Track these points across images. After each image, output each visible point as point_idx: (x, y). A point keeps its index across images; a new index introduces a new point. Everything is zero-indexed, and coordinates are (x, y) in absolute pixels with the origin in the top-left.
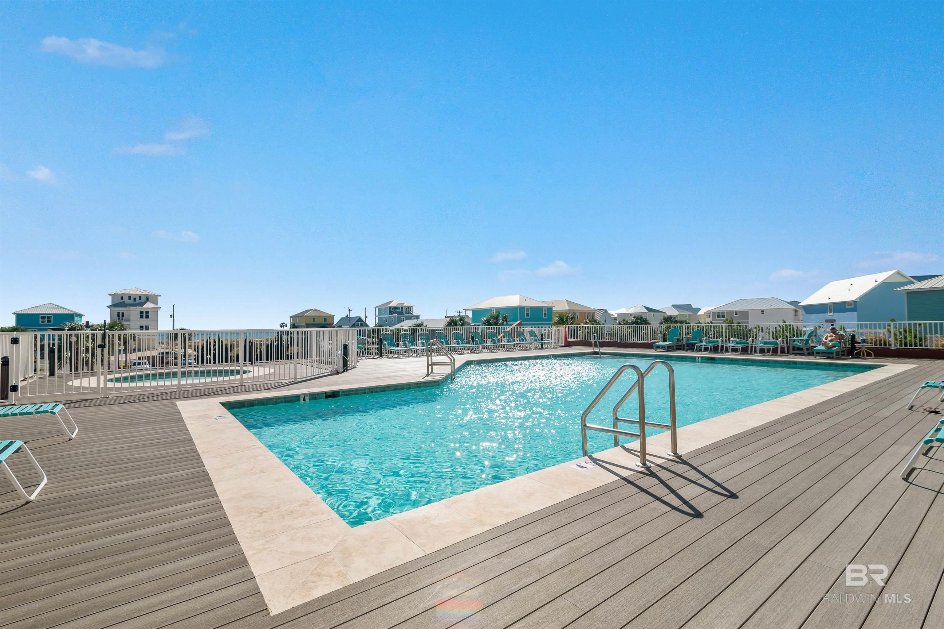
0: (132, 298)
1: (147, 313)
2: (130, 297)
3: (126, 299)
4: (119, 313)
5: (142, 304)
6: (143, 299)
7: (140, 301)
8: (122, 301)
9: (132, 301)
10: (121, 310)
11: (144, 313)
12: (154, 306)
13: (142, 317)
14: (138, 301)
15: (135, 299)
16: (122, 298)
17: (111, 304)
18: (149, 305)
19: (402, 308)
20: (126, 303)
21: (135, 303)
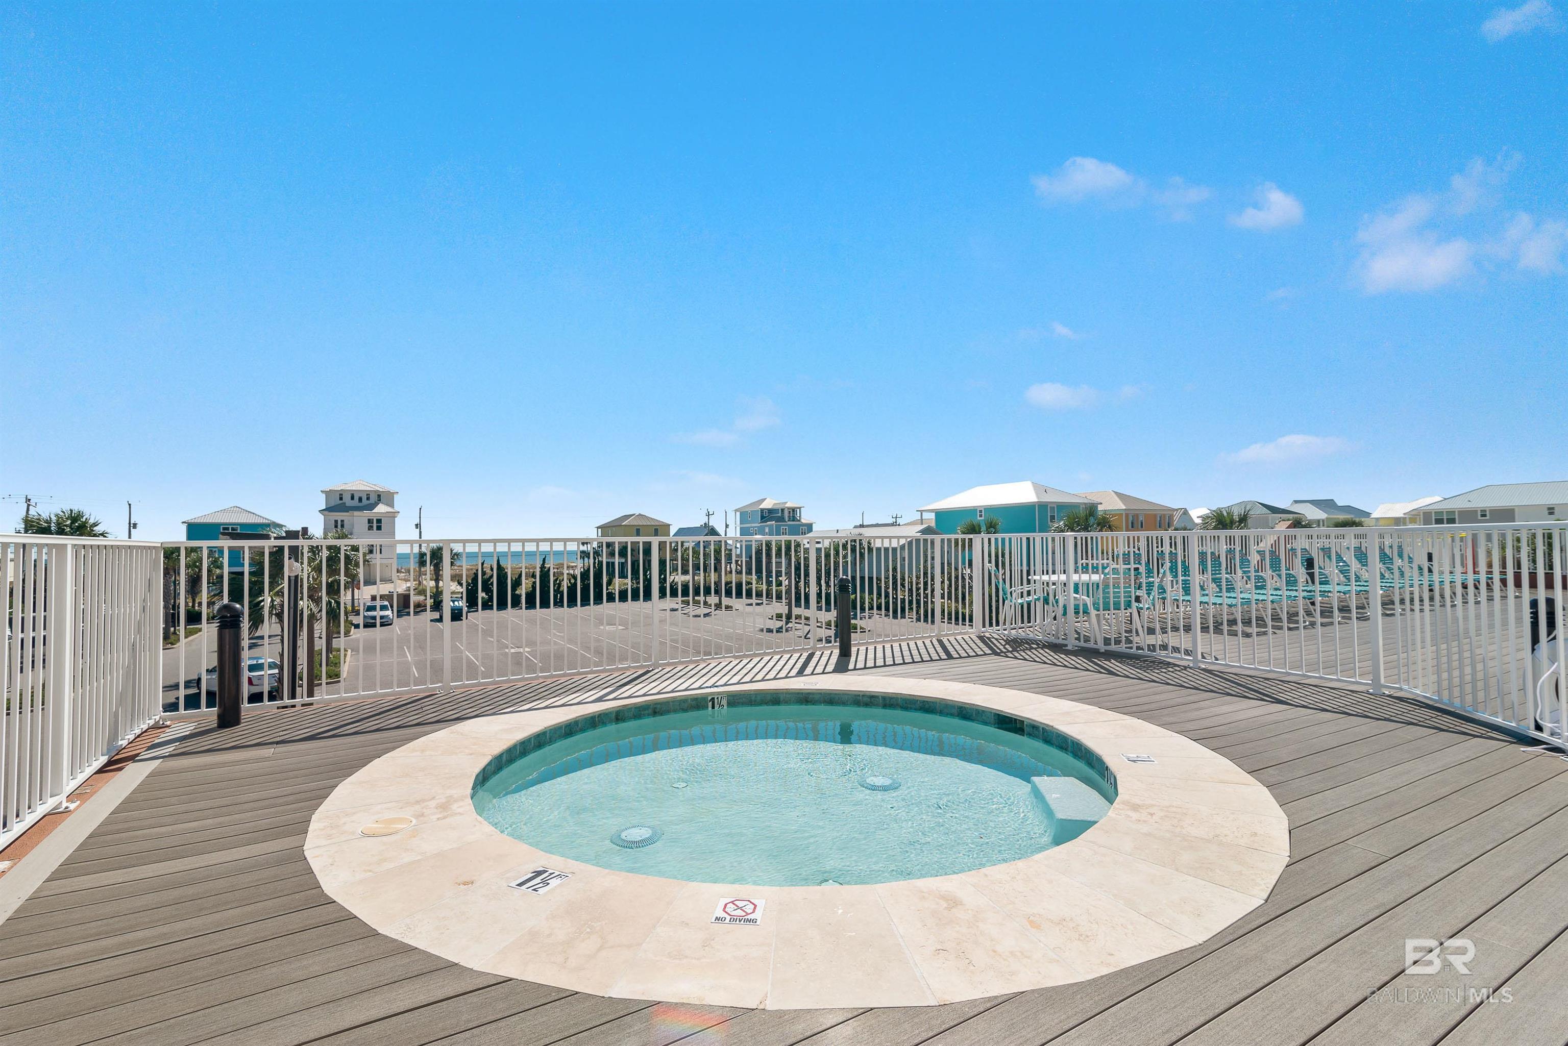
0: (356, 498)
1: (379, 521)
2: (352, 498)
3: (347, 499)
4: (336, 521)
5: (371, 507)
6: (373, 498)
7: (368, 502)
8: (341, 502)
9: (355, 502)
10: (339, 516)
11: (375, 521)
12: (389, 509)
13: (370, 528)
14: (364, 501)
15: (360, 499)
16: (341, 499)
17: (325, 508)
18: (381, 509)
19: (783, 510)
20: (347, 505)
21: (360, 504)
